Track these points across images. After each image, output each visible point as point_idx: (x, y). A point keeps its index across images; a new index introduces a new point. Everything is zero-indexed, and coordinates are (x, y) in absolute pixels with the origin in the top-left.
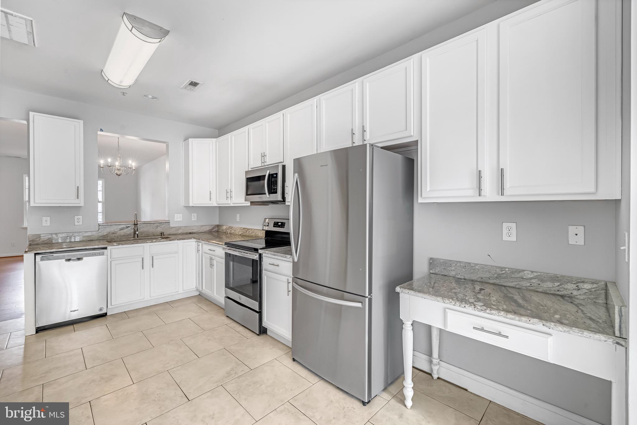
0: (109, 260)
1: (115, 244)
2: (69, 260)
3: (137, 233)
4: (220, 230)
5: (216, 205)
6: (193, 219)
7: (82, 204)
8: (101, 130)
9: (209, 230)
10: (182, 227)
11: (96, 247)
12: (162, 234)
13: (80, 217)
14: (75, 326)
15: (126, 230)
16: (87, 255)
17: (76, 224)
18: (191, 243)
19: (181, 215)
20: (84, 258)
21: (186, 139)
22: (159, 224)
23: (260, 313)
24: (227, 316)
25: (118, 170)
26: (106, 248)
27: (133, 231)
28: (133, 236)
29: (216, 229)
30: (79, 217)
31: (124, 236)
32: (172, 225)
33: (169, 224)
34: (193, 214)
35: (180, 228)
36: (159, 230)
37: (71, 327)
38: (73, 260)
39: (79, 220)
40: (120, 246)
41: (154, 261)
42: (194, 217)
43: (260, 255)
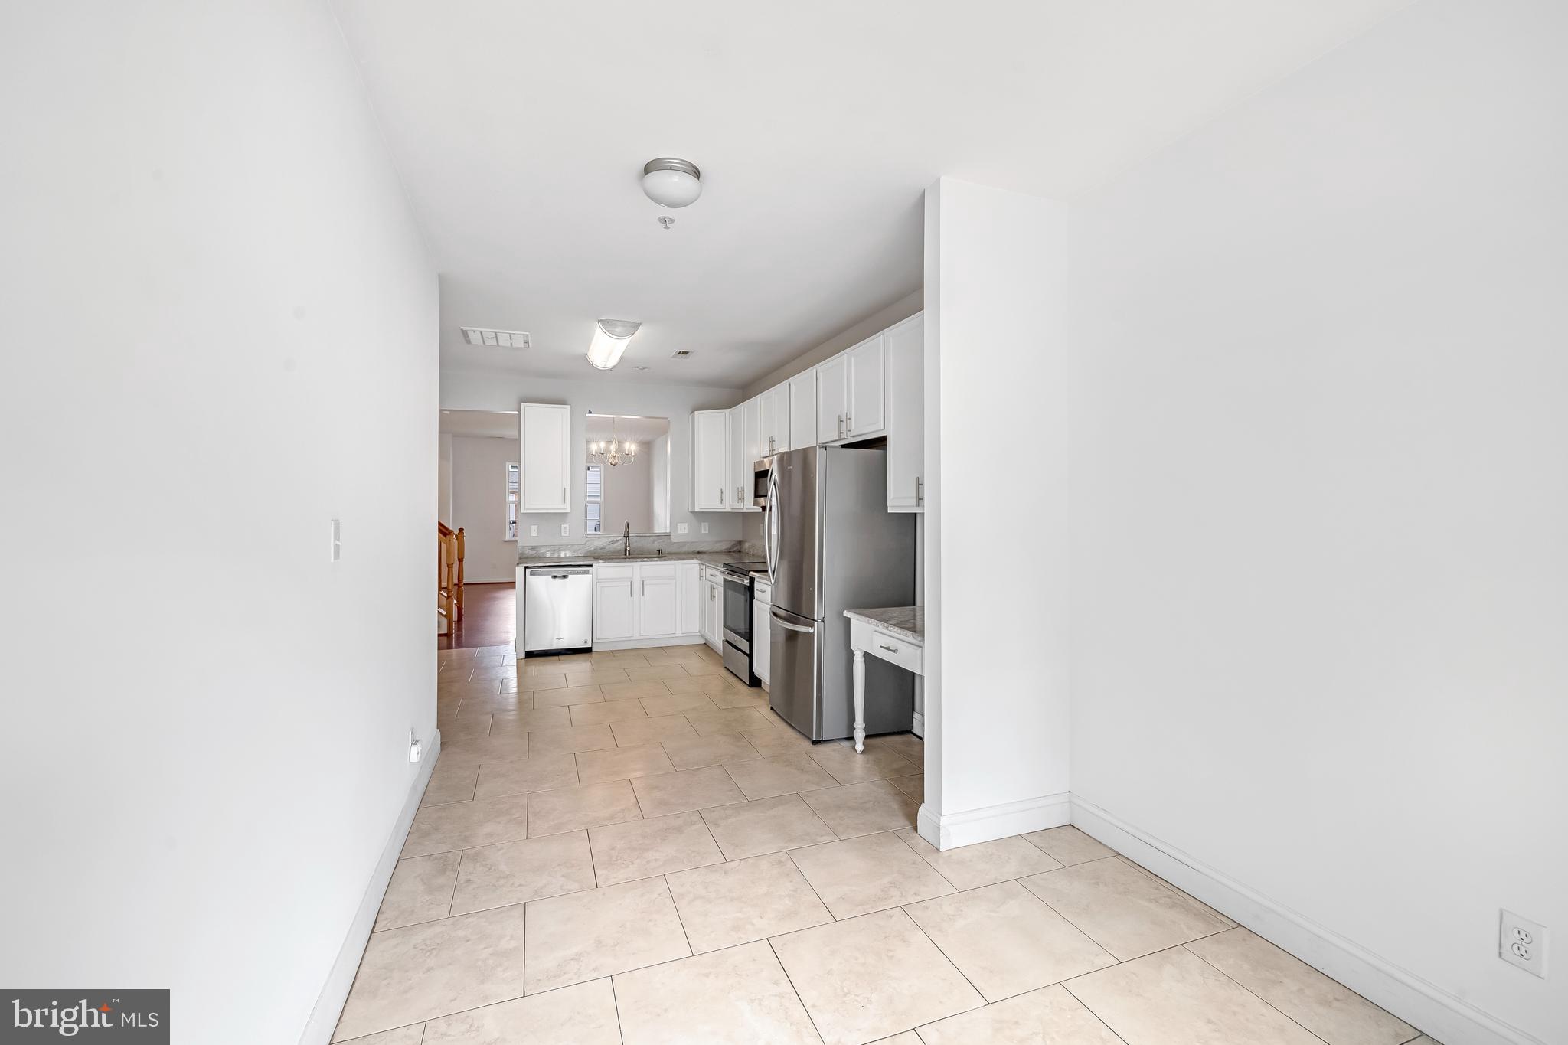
0: (594, 579)
1: (601, 561)
2: (555, 577)
3: (628, 549)
4: (742, 550)
5: (730, 511)
6: (703, 532)
7: (568, 511)
8: (590, 412)
9: (727, 549)
10: (688, 543)
11: (581, 563)
12: (660, 552)
13: (567, 526)
14: (560, 657)
15: (616, 544)
16: (573, 573)
17: (563, 534)
18: (693, 565)
19: (686, 524)
20: (569, 576)
21: (692, 412)
22: (656, 538)
23: (750, 656)
24: (726, 668)
25: (614, 457)
26: (591, 566)
27: (624, 546)
28: (624, 553)
29: (738, 547)
30: (565, 526)
31: (614, 552)
32: (674, 539)
33: (670, 539)
34: (702, 524)
35: (684, 544)
36: (657, 546)
37: (556, 658)
38: (560, 577)
39: (566, 530)
40: (606, 564)
41: (646, 588)
42: (705, 529)
43: (752, 580)
